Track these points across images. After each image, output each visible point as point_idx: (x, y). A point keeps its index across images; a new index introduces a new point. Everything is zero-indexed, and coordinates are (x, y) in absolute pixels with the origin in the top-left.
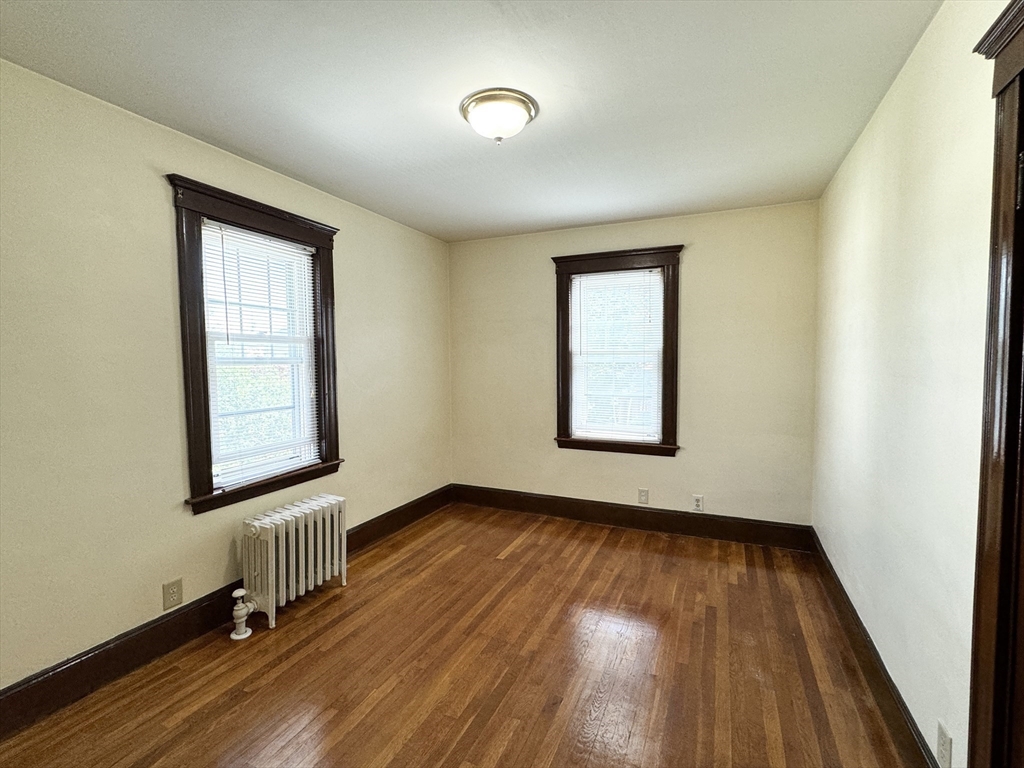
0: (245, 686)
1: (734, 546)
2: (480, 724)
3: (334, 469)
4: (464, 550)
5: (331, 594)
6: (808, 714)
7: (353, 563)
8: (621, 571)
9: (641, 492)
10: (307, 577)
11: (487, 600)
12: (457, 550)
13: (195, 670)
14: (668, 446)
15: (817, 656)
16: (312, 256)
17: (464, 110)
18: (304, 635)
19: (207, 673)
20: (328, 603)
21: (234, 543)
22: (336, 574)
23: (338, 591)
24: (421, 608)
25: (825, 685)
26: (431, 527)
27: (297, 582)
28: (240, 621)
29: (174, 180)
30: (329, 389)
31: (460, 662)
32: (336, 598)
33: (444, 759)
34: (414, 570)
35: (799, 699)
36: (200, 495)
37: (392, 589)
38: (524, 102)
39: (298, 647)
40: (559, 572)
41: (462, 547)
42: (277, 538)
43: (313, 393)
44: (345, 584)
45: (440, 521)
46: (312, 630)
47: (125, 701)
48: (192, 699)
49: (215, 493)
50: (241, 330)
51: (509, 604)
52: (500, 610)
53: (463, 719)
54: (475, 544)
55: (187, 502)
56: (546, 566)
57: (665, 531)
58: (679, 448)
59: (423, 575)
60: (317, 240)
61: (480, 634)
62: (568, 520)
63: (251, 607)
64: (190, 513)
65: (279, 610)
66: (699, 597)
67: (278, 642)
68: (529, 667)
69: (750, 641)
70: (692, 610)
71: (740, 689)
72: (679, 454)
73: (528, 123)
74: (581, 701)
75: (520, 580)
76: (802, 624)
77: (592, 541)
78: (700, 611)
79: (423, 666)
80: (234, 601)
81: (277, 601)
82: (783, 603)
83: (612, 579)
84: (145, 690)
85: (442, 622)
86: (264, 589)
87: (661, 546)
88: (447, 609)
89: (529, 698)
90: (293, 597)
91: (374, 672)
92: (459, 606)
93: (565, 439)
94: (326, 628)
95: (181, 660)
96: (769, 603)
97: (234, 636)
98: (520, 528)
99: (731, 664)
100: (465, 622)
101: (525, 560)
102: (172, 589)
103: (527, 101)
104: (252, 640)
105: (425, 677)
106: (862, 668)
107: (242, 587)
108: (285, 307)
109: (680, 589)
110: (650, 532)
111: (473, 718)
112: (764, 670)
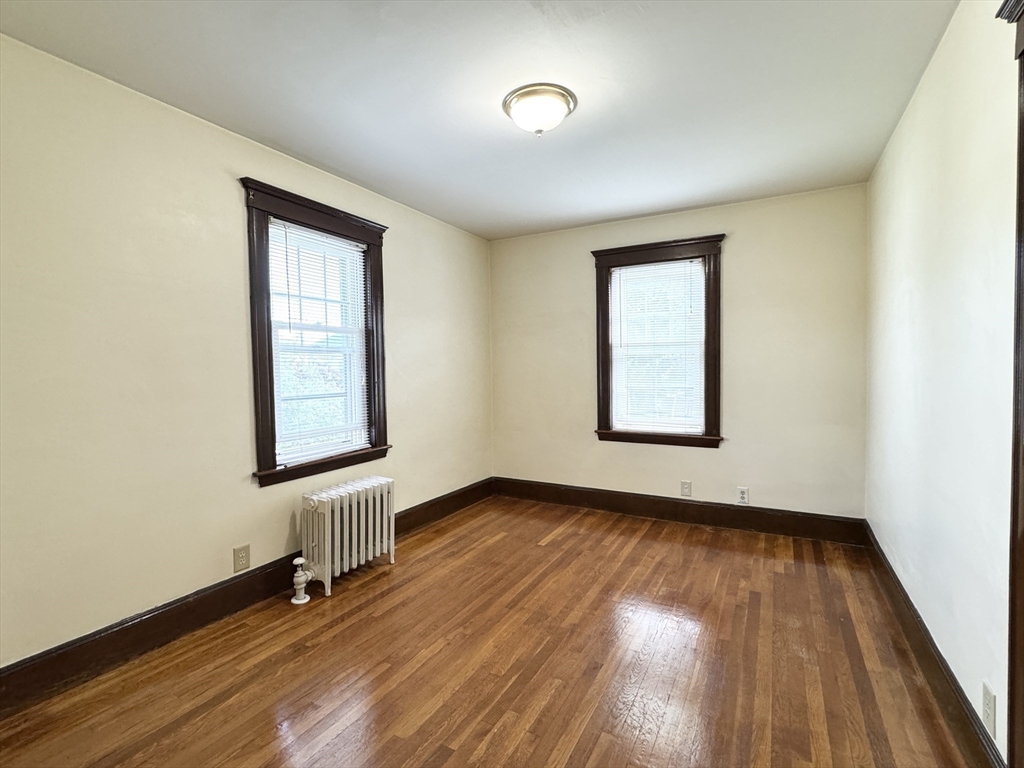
0: (306, 641)
1: (781, 539)
2: (523, 680)
3: (383, 454)
4: (505, 537)
5: (381, 570)
6: (853, 687)
7: (400, 545)
8: (663, 559)
9: (683, 484)
10: (359, 552)
11: (528, 580)
12: (497, 538)
13: (261, 627)
14: (711, 437)
15: (865, 638)
16: (363, 252)
17: (506, 105)
18: (356, 603)
19: (272, 629)
20: (378, 578)
21: (293, 517)
22: (385, 551)
23: (386, 568)
24: (466, 585)
25: (872, 663)
26: (474, 516)
27: (351, 556)
28: (299, 587)
29: (246, 183)
30: (378, 378)
31: (503, 631)
32: (385, 574)
33: (490, 708)
34: (457, 553)
35: (844, 674)
36: (264, 470)
37: (437, 568)
38: (563, 95)
39: (351, 613)
40: (600, 558)
41: (503, 534)
42: (333, 512)
43: (364, 379)
44: (393, 561)
45: (481, 512)
46: (363, 600)
47: (205, 648)
48: (259, 650)
49: (278, 468)
50: (301, 319)
51: (550, 584)
52: (541, 588)
53: (507, 677)
54: (517, 532)
55: (254, 475)
56: (586, 552)
57: (709, 524)
58: (722, 439)
59: (467, 557)
60: (368, 237)
61: (522, 608)
62: (609, 513)
63: (310, 575)
64: (256, 485)
65: (334, 579)
66: (743, 584)
67: (334, 608)
68: (570, 637)
69: (794, 622)
70: (735, 594)
71: (783, 664)
72: (722, 445)
73: (566, 116)
74: (621, 667)
75: (561, 564)
76: (851, 611)
77: (633, 532)
78: (743, 595)
79: (469, 632)
80: (295, 568)
81: (333, 572)
82: (832, 593)
83: (654, 564)
84: (219, 641)
85: (485, 597)
86: (321, 559)
87: (704, 538)
88: (491, 586)
89: (570, 663)
90: (346, 570)
91: (423, 636)
92: (502, 584)
93: (605, 432)
94: (375, 599)
95: (250, 617)
96: (818, 591)
97: (294, 601)
98: (560, 520)
99: (774, 642)
100: (508, 597)
101: (565, 547)
102: (241, 553)
103: (567, 94)
104: (312, 604)
105: (470, 642)
106: (915, 651)
107: (301, 556)
108: (339, 299)
109: (723, 576)
110: (693, 525)
111: (516, 676)
112: (808, 649)
